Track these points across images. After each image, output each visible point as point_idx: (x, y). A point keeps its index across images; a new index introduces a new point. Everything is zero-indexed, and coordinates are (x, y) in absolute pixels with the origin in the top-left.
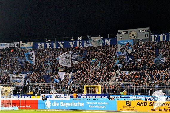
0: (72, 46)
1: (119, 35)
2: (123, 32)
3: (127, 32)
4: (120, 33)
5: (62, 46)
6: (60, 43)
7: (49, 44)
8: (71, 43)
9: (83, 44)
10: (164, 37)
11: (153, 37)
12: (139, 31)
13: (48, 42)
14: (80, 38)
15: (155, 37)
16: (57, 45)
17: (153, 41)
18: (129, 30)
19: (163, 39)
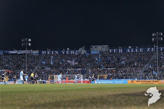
0: (63, 53)
1: (92, 48)
2: (94, 47)
3: (96, 47)
4: (92, 47)
5: (57, 53)
6: (56, 51)
7: (49, 52)
8: (63, 51)
9: (70, 52)
10: (116, 50)
11: (110, 50)
12: (103, 47)
13: (49, 51)
14: (68, 49)
15: (111, 50)
16: (54, 53)
17: (110, 52)
18: (97, 46)
19: (116, 51)
